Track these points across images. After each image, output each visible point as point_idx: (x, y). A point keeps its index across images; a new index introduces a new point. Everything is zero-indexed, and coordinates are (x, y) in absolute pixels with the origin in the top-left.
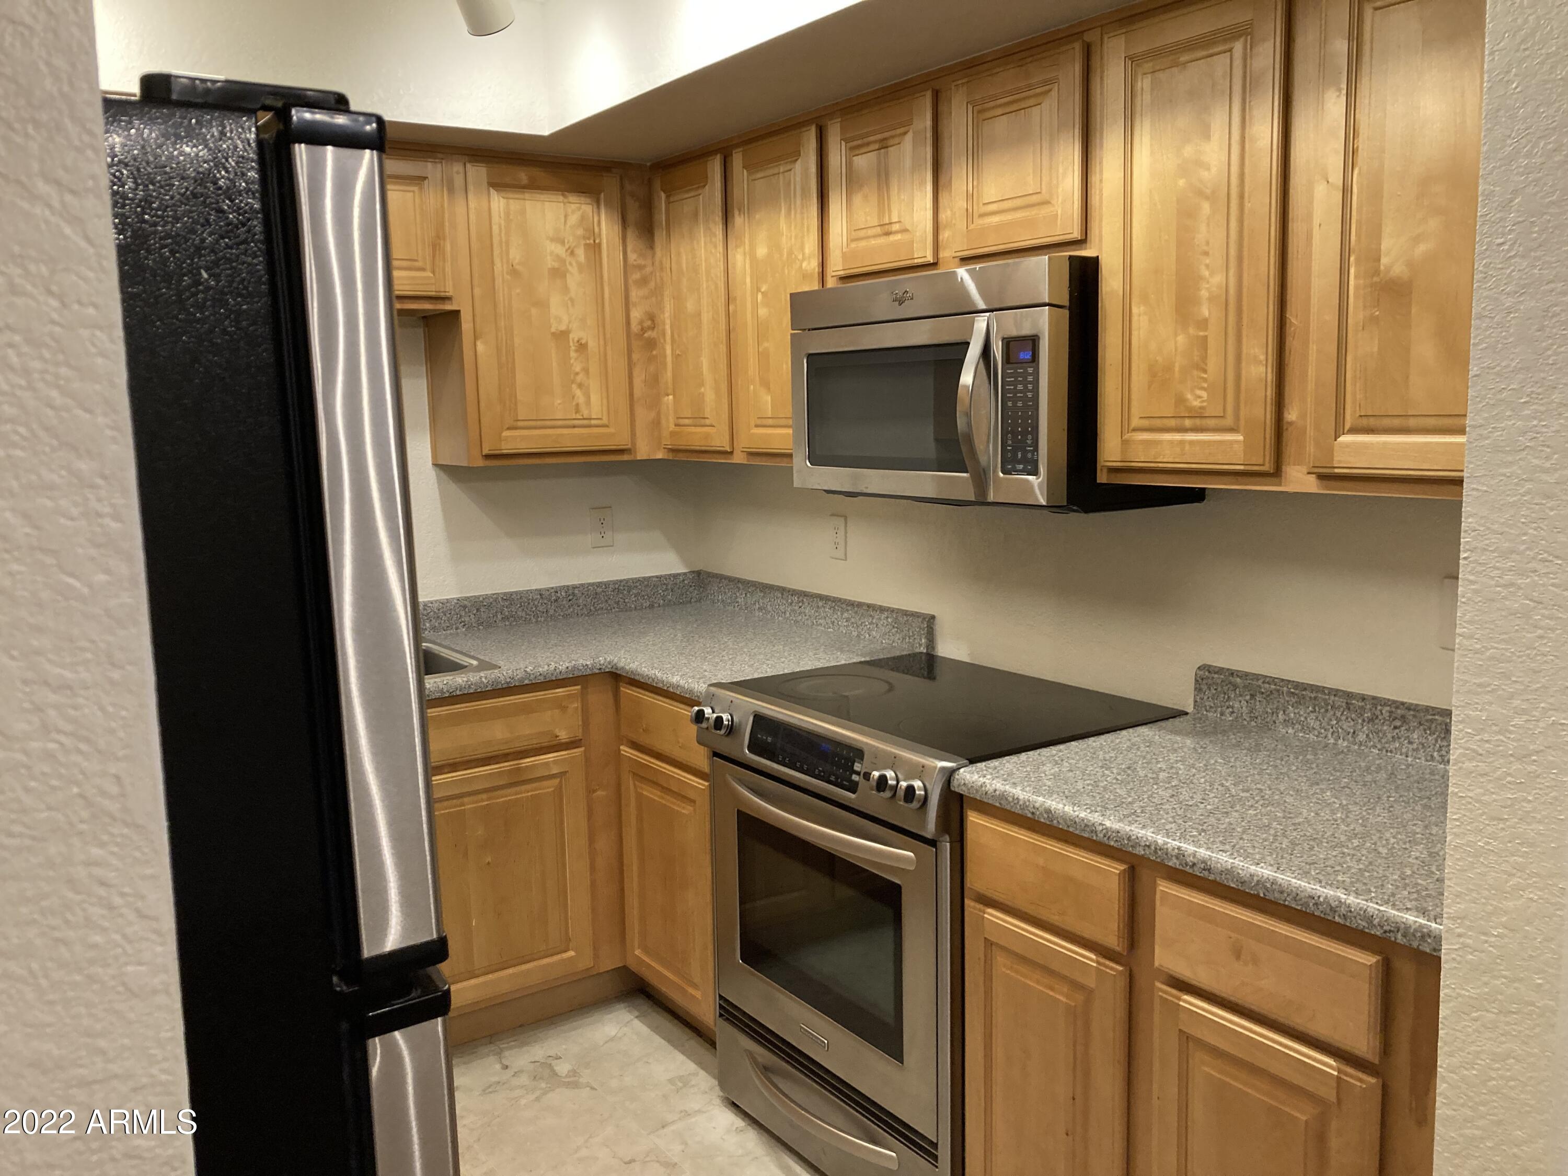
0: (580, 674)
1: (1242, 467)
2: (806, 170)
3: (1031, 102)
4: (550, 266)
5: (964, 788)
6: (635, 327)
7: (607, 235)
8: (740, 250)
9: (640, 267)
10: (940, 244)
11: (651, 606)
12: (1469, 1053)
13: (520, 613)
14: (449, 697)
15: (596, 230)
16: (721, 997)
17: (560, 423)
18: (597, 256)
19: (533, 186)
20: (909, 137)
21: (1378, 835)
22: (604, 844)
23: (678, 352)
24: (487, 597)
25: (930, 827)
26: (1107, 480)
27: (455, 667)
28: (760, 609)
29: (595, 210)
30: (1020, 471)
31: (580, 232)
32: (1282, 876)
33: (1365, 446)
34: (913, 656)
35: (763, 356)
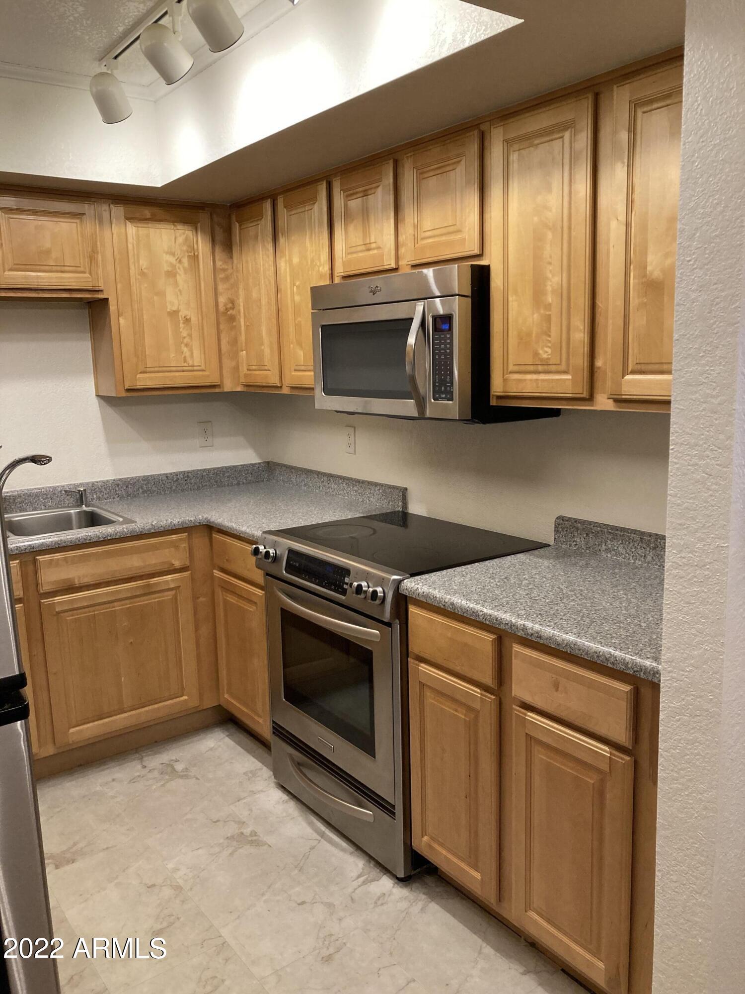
0: (187, 526)
1: (571, 395)
2: (321, 209)
3: (448, 168)
4: (165, 270)
5: (406, 591)
6: (221, 308)
7: (203, 250)
8: (283, 259)
9: (224, 270)
10: (399, 256)
11: (238, 484)
12: (675, 740)
13: (154, 489)
14: (103, 541)
15: (195, 246)
16: (274, 722)
17: (174, 369)
18: (196, 263)
19: (154, 219)
20: (380, 190)
21: (643, 616)
22: (205, 630)
23: (247, 324)
24: (133, 478)
25: (387, 616)
26: (497, 403)
27: (109, 522)
28: (305, 485)
29: (194, 234)
30: (443, 398)
31: (185, 248)
32: (580, 640)
33: (639, 381)
34: (394, 513)
35: (298, 326)
